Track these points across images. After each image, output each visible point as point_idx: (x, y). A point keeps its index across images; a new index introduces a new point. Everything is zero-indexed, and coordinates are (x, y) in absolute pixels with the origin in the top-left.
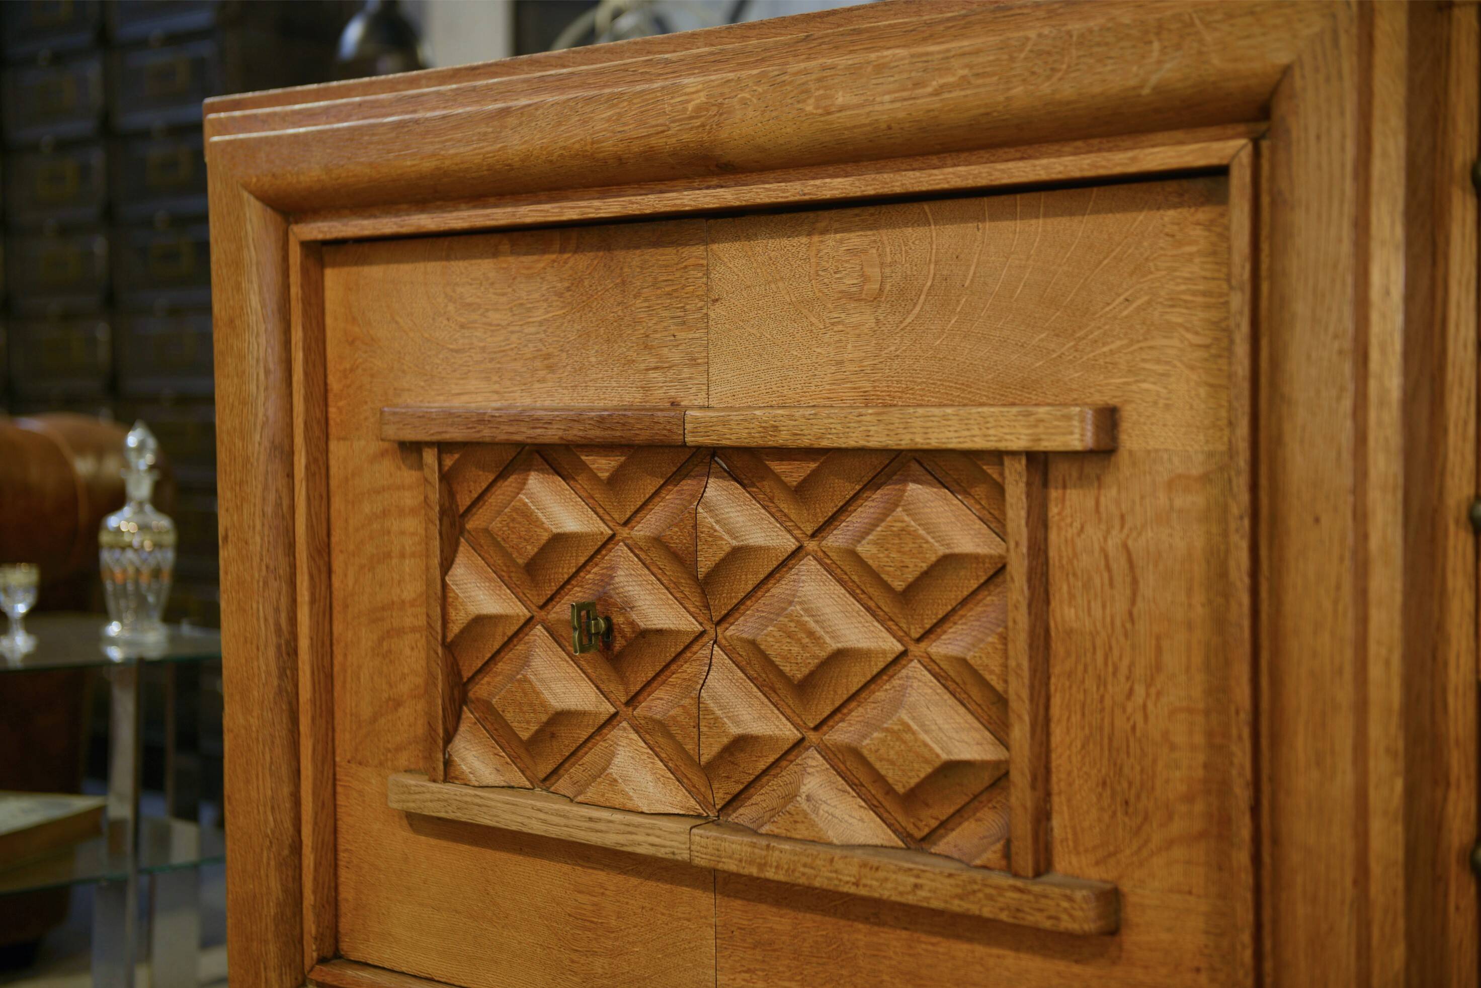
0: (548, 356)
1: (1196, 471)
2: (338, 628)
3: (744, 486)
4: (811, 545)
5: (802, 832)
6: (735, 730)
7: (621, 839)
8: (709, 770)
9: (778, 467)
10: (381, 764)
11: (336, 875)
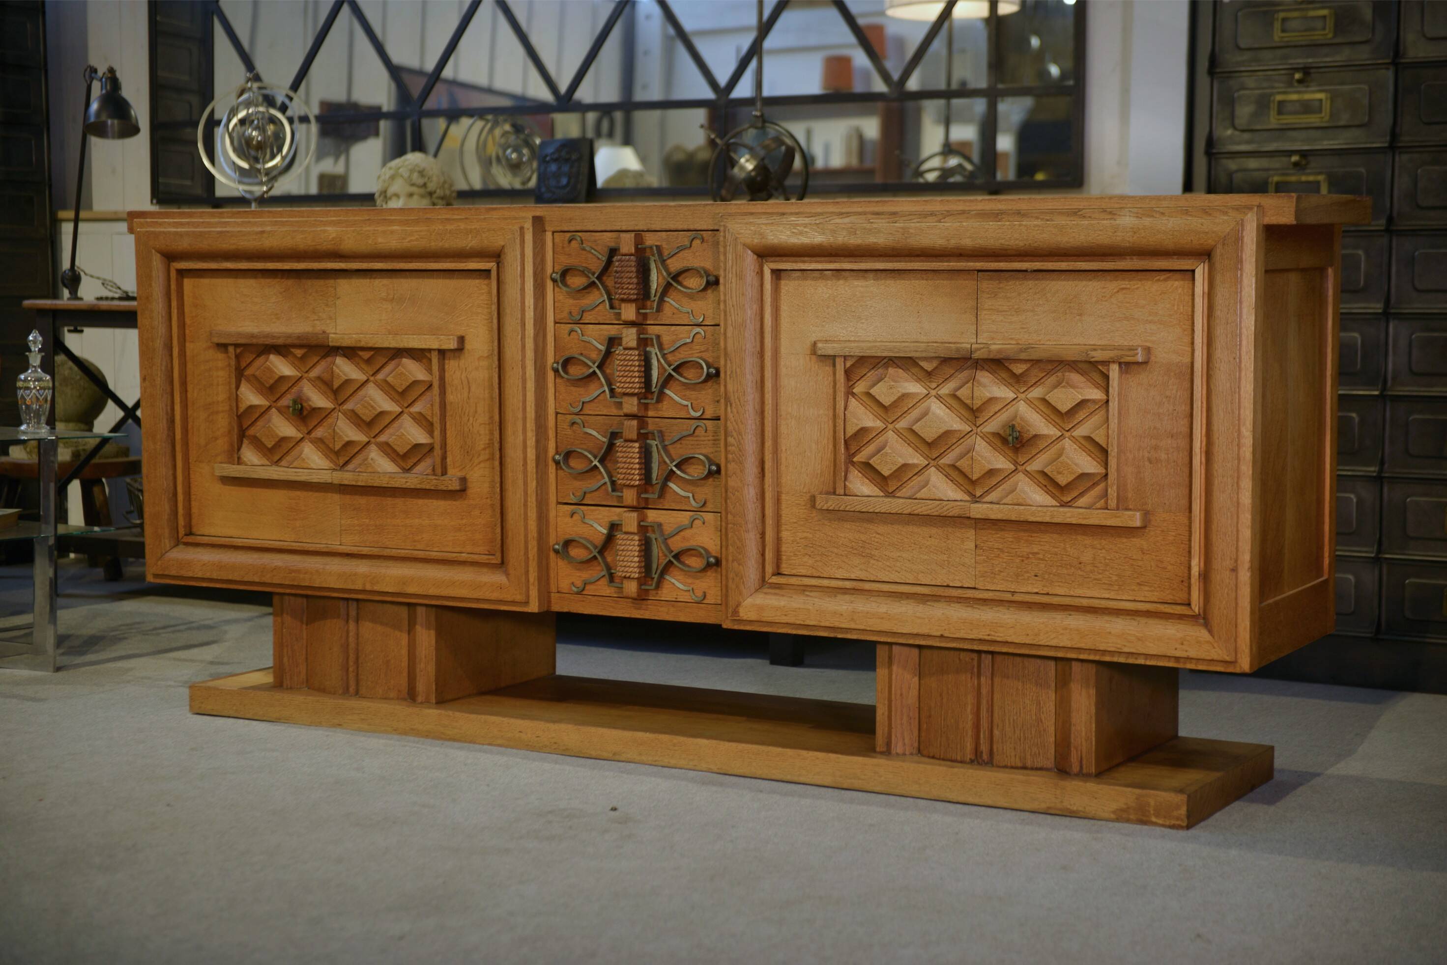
0: (277, 314)
1: (486, 355)
2: (190, 412)
3: (349, 359)
4: (372, 378)
5: (370, 470)
6: (347, 439)
7: (308, 478)
8: (337, 453)
9: (361, 353)
10: (209, 461)
11: (190, 504)
